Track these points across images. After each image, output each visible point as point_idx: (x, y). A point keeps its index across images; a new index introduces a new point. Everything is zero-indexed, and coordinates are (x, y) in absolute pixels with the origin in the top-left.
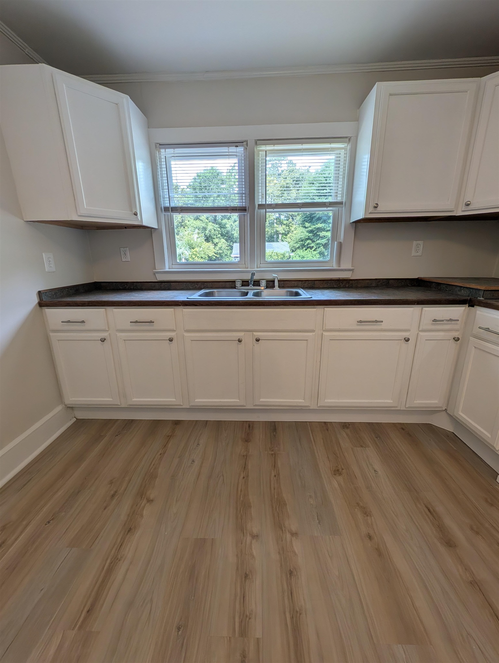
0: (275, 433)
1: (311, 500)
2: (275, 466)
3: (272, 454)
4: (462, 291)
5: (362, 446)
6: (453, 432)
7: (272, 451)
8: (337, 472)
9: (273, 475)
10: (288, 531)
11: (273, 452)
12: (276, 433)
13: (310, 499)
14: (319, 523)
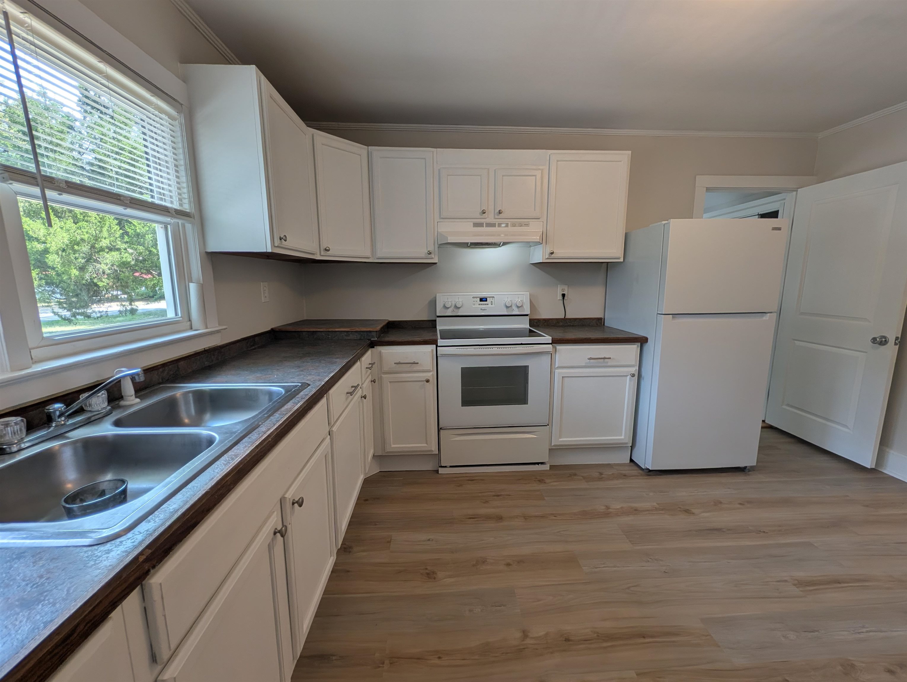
0: (334, 658)
1: (475, 610)
2: (418, 658)
3: (391, 663)
4: (351, 335)
5: (389, 542)
6: (380, 471)
7: (383, 663)
8: (430, 576)
9: (437, 661)
10: (523, 641)
11: (387, 662)
12: (334, 655)
13: (475, 612)
14: (504, 606)
